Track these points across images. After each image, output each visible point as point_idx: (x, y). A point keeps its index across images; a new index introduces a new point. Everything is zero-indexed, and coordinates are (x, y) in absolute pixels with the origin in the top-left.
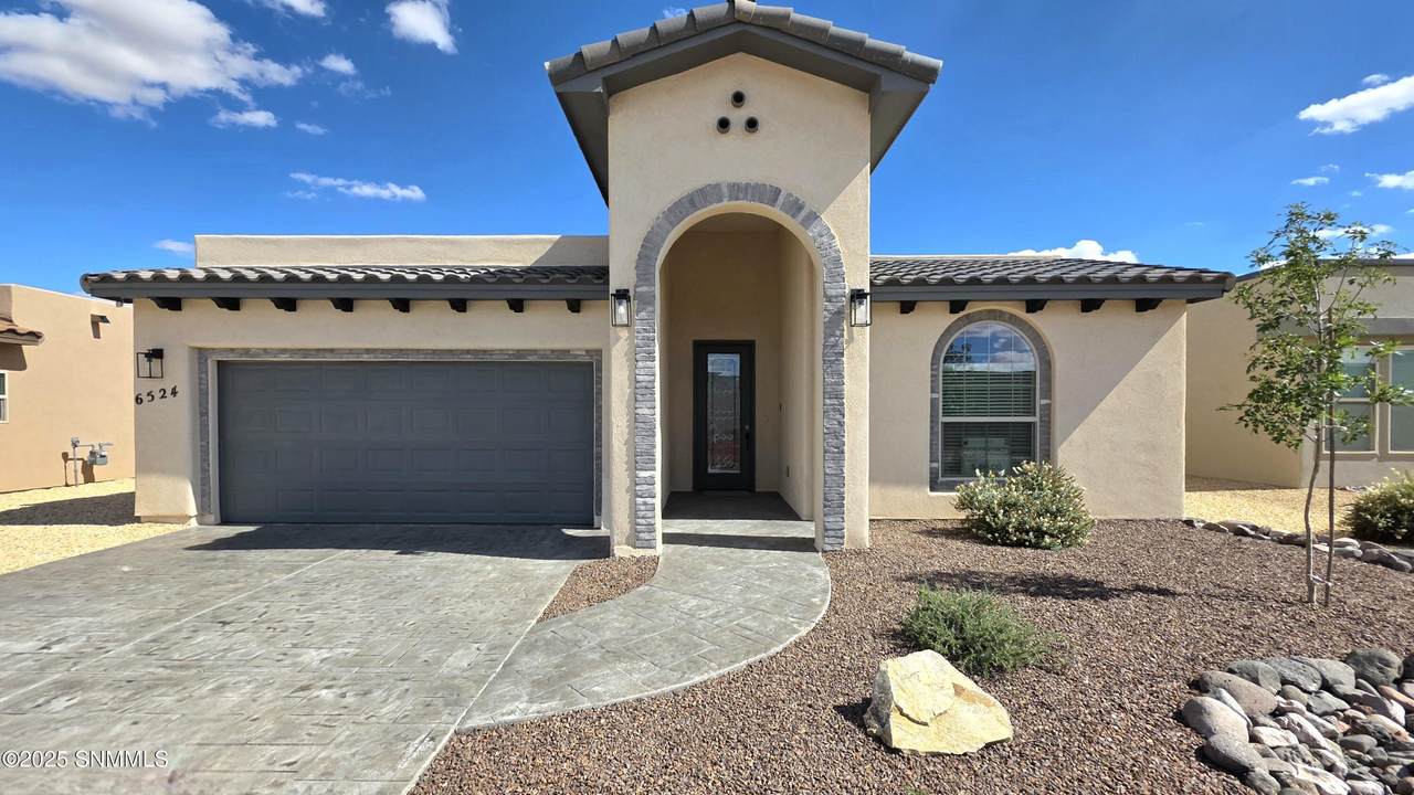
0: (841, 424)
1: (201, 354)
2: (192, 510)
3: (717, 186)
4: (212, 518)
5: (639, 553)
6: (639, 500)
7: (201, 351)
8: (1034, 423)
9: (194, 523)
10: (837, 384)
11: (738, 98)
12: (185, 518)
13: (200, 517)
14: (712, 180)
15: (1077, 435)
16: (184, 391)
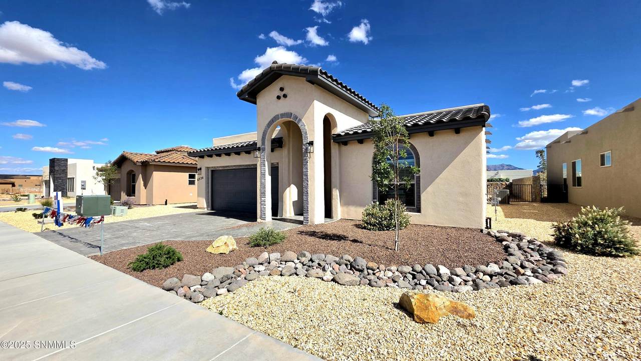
0: (307, 184)
1: (208, 168)
2: (205, 206)
3: (278, 115)
4: (209, 209)
5: (262, 221)
6: (262, 206)
7: (208, 167)
8: (414, 184)
9: (206, 209)
10: (306, 171)
11: (282, 89)
12: (204, 208)
13: (207, 208)
14: (277, 114)
15: (429, 189)
16: (204, 178)
